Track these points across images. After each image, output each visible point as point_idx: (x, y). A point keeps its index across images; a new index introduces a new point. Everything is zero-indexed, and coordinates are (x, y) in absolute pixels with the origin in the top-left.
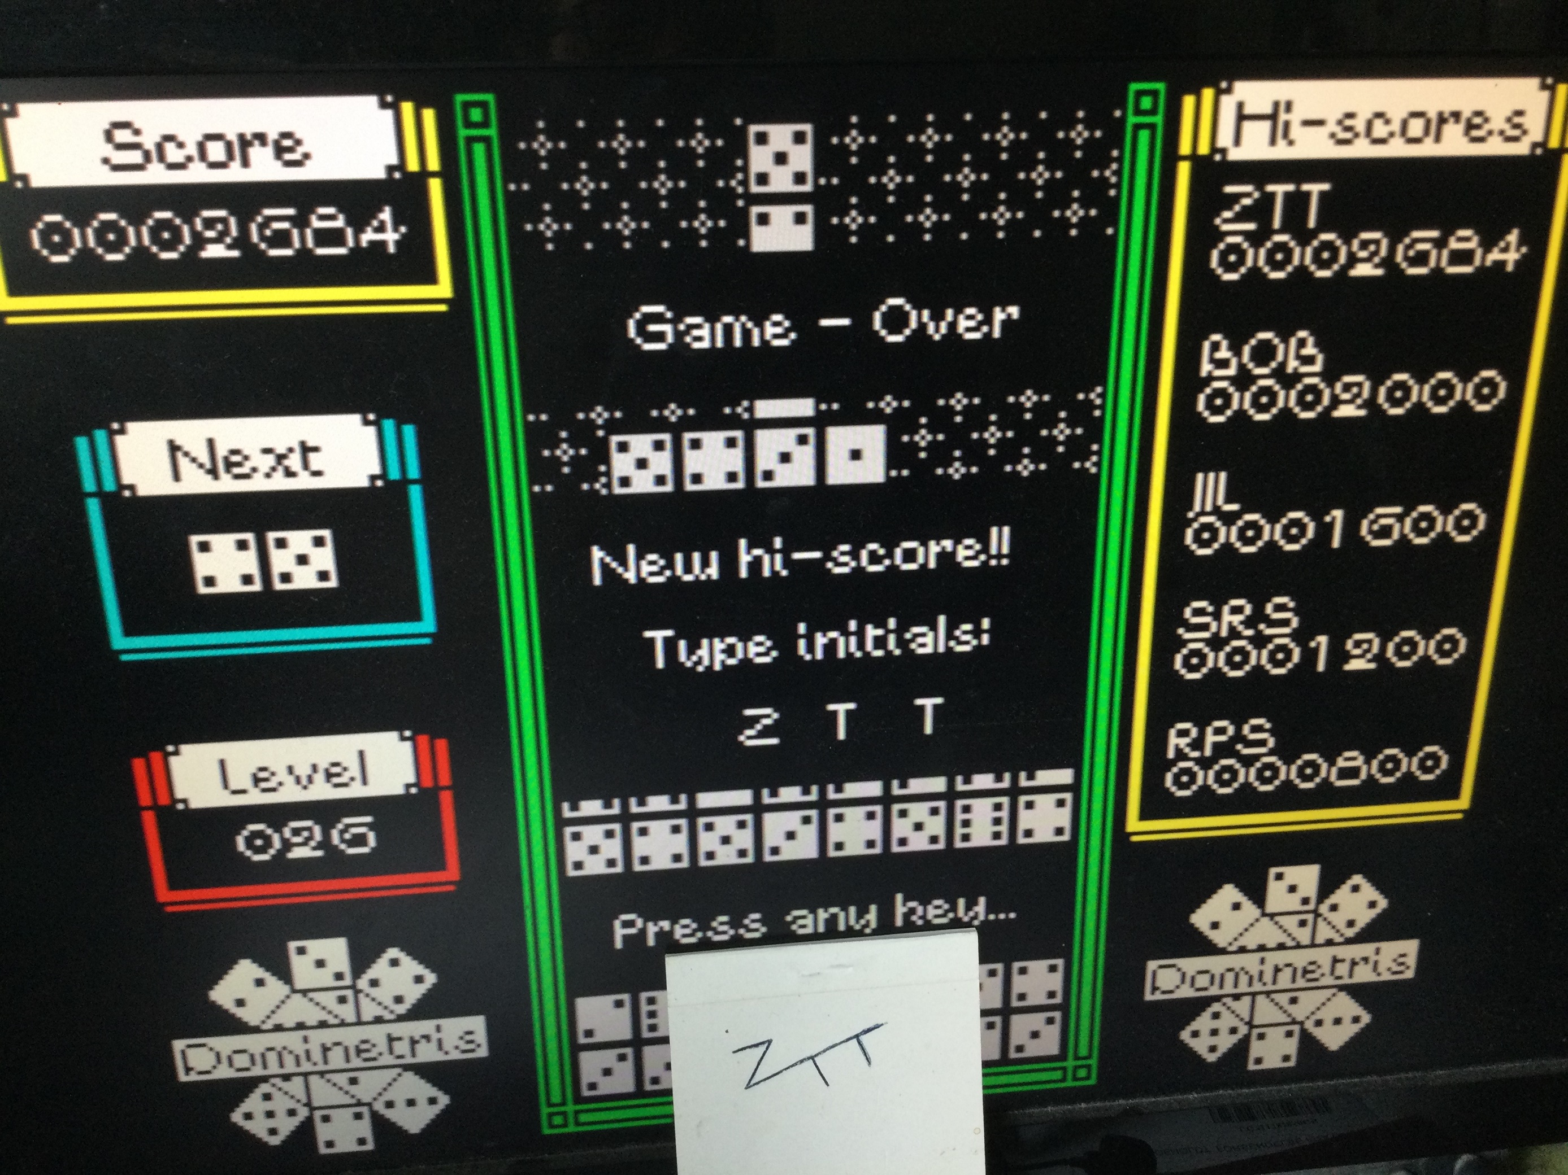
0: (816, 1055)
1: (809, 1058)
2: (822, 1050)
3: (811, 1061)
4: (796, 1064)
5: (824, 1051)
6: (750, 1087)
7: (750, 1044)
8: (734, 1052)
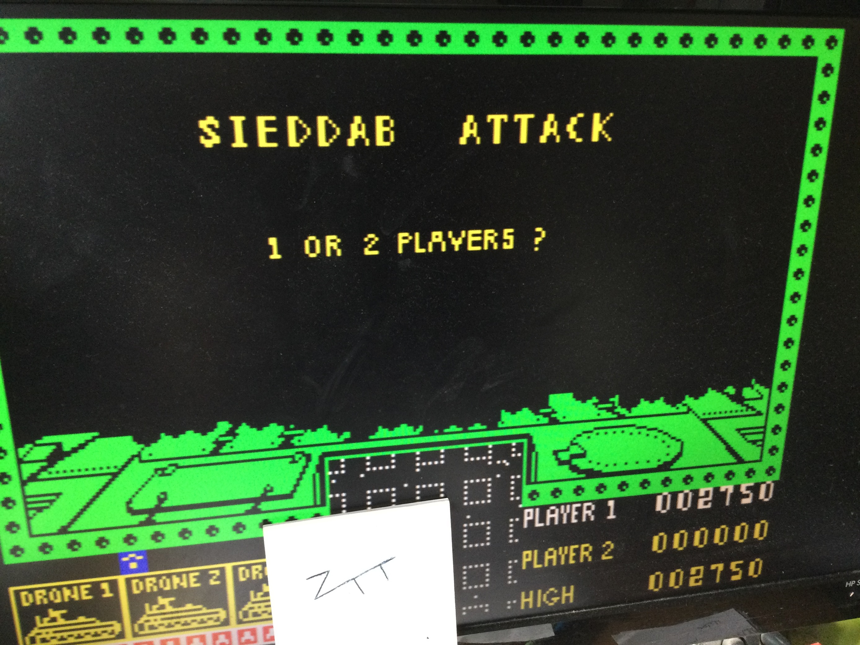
0: (356, 578)
1: (352, 579)
2: (360, 574)
3: (353, 580)
4: (345, 583)
5: (361, 575)
6: (318, 598)
7: (317, 574)
8: (307, 579)
